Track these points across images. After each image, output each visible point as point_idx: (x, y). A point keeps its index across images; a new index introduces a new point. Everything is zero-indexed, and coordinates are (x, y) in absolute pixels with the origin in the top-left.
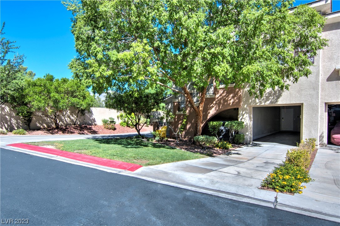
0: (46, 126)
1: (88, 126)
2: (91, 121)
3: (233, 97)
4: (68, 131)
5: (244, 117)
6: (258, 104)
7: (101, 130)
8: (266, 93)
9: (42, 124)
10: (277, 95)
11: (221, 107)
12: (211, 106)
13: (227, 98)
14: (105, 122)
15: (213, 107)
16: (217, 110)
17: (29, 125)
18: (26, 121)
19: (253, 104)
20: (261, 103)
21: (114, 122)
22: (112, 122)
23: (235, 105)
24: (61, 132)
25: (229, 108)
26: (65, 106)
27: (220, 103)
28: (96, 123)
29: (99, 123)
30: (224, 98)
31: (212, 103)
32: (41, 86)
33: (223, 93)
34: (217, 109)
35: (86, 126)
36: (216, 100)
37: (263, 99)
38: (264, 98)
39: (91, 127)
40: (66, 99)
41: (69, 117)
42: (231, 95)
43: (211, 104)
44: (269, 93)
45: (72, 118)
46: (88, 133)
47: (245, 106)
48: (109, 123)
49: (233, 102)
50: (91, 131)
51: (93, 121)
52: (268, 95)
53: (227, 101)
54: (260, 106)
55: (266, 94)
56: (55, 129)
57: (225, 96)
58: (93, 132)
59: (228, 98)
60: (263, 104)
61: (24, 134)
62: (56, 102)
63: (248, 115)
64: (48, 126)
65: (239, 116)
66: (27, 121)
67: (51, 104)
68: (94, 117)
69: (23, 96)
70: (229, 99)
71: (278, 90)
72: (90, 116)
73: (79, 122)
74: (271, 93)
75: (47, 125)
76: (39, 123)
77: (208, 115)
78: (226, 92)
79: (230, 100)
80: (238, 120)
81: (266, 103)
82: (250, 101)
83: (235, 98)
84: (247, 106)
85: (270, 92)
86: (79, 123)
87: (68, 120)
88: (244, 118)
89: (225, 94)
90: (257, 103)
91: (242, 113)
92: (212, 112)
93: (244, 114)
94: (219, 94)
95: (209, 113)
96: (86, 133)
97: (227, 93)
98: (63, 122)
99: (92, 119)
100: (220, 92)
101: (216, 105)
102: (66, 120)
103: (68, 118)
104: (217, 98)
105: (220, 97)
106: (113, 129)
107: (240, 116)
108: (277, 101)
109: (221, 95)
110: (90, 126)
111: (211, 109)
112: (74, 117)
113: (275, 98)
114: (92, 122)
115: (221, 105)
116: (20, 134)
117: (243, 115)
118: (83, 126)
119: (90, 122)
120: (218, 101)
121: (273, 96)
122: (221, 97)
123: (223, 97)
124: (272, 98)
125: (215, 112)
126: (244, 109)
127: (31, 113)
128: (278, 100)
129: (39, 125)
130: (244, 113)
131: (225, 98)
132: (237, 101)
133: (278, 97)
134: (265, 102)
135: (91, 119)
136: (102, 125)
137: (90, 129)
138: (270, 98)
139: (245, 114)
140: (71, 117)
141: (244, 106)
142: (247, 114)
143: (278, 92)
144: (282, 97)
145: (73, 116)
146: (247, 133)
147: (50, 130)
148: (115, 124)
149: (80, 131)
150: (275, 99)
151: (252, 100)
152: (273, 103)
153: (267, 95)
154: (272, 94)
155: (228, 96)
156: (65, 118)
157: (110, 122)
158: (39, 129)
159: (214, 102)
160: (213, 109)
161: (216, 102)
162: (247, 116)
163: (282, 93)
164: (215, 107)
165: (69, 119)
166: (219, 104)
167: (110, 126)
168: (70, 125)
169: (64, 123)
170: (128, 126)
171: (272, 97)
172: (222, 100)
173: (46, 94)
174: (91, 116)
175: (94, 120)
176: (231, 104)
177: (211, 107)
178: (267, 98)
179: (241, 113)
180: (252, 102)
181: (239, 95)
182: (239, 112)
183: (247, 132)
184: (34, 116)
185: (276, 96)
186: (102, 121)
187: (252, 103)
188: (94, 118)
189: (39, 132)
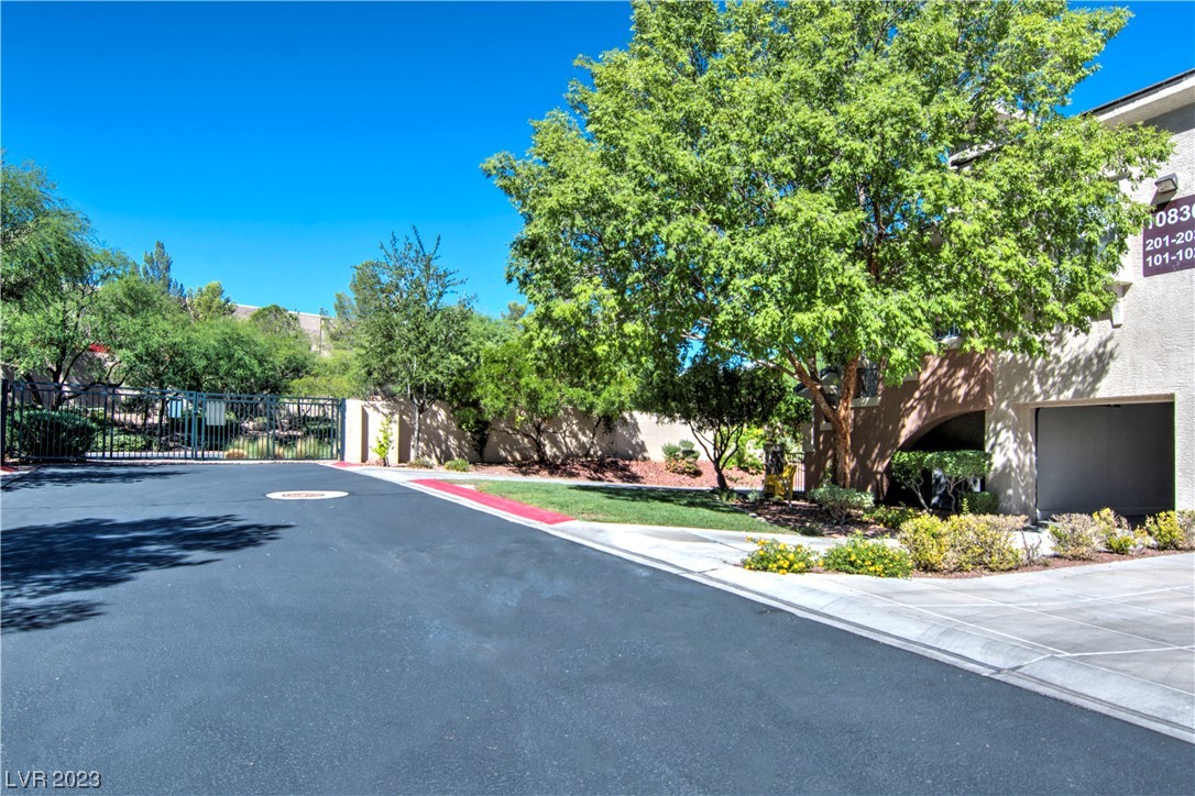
0: (518, 457)
1: (621, 463)
2: (633, 448)
3: (966, 379)
4: (565, 470)
5: (999, 441)
6: (1040, 400)
7: (651, 474)
8: (1062, 362)
9: (510, 453)
10: (1094, 368)
11: (933, 410)
12: (908, 405)
13: (950, 382)
14: (671, 452)
15: (913, 408)
16: (925, 418)
17: (481, 453)
18: (476, 443)
19: (1026, 398)
20: (1046, 393)
21: (693, 452)
22: (689, 453)
23: (971, 403)
24: (546, 472)
25: (956, 411)
26: (552, 407)
27: (931, 396)
28: (646, 455)
29: (656, 454)
30: (943, 381)
31: (911, 396)
32: (504, 362)
33: (940, 366)
34: (924, 414)
35: (616, 463)
36: (922, 387)
37: (1054, 384)
38: (1057, 379)
39: (628, 466)
40: (555, 390)
41: (575, 436)
42: (961, 373)
43: (909, 401)
44: (1069, 363)
45: (584, 439)
46: (613, 479)
47: (1003, 405)
48: (681, 455)
49: (967, 394)
50: (625, 476)
51: (638, 449)
52: (1068, 370)
53: (950, 390)
54: (1045, 403)
55: (1061, 368)
56: (536, 463)
57: (946, 373)
58: (629, 477)
59: (953, 382)
60: (1053, 398)
61: (464, 470)
62: (534, 397)
63: (1010, 434)
64: (525, 458)
65: (986, 437)
66: (478, 442)
67: (523, 402)
68: (641, 437)
69: (470, 386)
70: (956, 384)
71: (1096, 353)
72: (631, 434)
73: (601, 449)
74: (1075, 365)
75: (521, 454)
76: (505, 450)
77: (900, 431)
78: (946, 362)
79: (959, 386)
80: (984, 450)
81: (1062, 397)
82: (1017, 389)
83: (972, 382)
84: (1007, 406)
85: (1074, 362)
86: (600, 453)
87: (572, 443)
88: (1000, 444)
89: (945, 369)
90: (1037, 397)
91: (995, 428)
92: (911, 424)
93: (1001, 429)
94: (929, 371)
95: (903, 426)
96: (610, 478)
97: (950, 366)
98: (559, 449)
99: (637, 443)
100: (930, 363)
101: (922, 402)
102: (566, 444)
103: (571, 437)
104: (925, 382)
105: (930, 381)
106: (689, 474)
107: (989, 438)
108: (1093, 390)
109: (933, 373)
110: (627, 462)
111: (908, 416)
112: (586, 436)
113: (1089, 379)
114: (634, 451)
115: (935, 403)
116: (458, 470)
117: (997, 434)
118: (609, 460)
119: (631, 452)
120: (927, 389)
121: (1084, 373)
122: (935, 378)
123: (939, 379)
124: (1080, 378)
125: (920, 423)
126: (1001, 417)
127: (486, 424)
128: (1098, 386)
129: (503, 453)
130: (999, 426)
131: (946, 383)
132: (977, 389)
133: (1098, 377)
134: (1060, 392)
135: (634, 442)
136: (663, 460)
137: (625, 468)
138: (1074, 378)
139: (1004, 431)
140: (580, 436)
141: (1000, 405)
142: (1008, 431)
143: (1095, 361)
144: (1108, 375)
145: (584, 434)
146: (1010, 492)
147: (524, 466)
148: (696, 458)
149: (596, 471)
150: (1089, 384)
151: (1020, 385)
152: (1082, 396)
153: (1064, 371)
154: (1078, 368)
155: (954, 373)
156: (564, 439)
157: (684, 452)
158: (502, 462)
159: (917, 395)
160: (914, 415)
161: (922, 393)
162: (1008, 438)
163: (1108, 364)
164: (919, 407)
165: (574, 441)
166: (927, 399)
167: (683, 464)
168: (577, 456)
169: (562, 452)
170: (741, 468)
171: (1078, 376)
172: (937, 388)
173: (512, 380)
174: (634, 436)
175: (642, 448)
176: (960, 401)
177: (907, 409)
178: (1066, 382)
179: (992, 426)
180: (1021, 392)
181: (982, 371)
182: (987, 425)
183: (1009, 487)
184: (493, 433)
185: (1093, 374)
186: (664, 450)
187: (1023, 397)
188: (643, 442)
189: (501, 468)
